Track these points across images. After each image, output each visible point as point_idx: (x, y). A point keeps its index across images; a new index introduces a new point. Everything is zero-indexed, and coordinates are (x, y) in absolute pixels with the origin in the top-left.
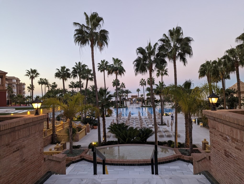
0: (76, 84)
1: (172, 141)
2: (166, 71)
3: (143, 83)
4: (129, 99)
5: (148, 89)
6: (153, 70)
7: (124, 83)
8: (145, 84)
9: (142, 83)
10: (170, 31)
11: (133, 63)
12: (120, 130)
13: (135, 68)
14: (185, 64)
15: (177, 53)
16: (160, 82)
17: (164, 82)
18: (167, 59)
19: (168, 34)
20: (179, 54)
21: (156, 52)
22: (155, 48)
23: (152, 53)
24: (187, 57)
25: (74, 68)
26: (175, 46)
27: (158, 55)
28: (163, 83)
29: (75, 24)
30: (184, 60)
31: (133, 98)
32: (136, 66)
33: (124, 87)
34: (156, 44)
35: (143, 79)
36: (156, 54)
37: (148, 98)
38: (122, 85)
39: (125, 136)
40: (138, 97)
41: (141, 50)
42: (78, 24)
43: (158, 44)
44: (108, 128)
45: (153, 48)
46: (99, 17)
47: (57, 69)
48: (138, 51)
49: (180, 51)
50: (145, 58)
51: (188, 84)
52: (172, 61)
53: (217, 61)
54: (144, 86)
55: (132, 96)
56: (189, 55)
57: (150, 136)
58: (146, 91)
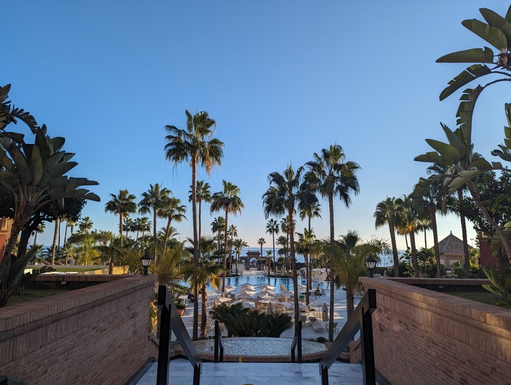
0: (135, 223)
1: (324, 339)
2: (318, 209)
3: (273, 228)
4: (242, 258)
5: (282, 240)
6: (295, 211)
7: (234, 226)
8: (277, 231)
9: (270, 227)
10: (324, 150)
11: (263, 197)
12: (234, 316)
13: (265, 205)
14: (347, 205)
15: (335, 186)
16: (305, 229)
17: (314, 230)
18: (318, 195)
19: (320, 155)
20: (337, 188)
21: (301, 182)
22: (298, 175)
23: (294, 183)
24: (351, 193)
25: (145, 194)
26: (331, 174)
27: (303, 186)
28: (310, 231)
29: (170, 127)
30: (346, 198)
31: (250, 258)
32: (267, 202)
33: (234, 235)
34: (302, 168)
35: (274, 221)
36: (300, 185)
37: (280, 259)
38: (230, 230)
39: (243, 326)
40: (260, 256)
41: (276, 178)
42: (175, 128)
43: (303, 168)
44: (210, 312)
45: (296, 173)
46: (209, 119)
47: (112, 195)
48: (272, 178)
49: (339, 183)
50: (283, 191)
51: (352, 239)
52: (327, 198)
53: (403, 199)
54: (275, 233)
55: (249, 253)
56: (353, 191)
57: (285, 328)
58: (279, 243)
